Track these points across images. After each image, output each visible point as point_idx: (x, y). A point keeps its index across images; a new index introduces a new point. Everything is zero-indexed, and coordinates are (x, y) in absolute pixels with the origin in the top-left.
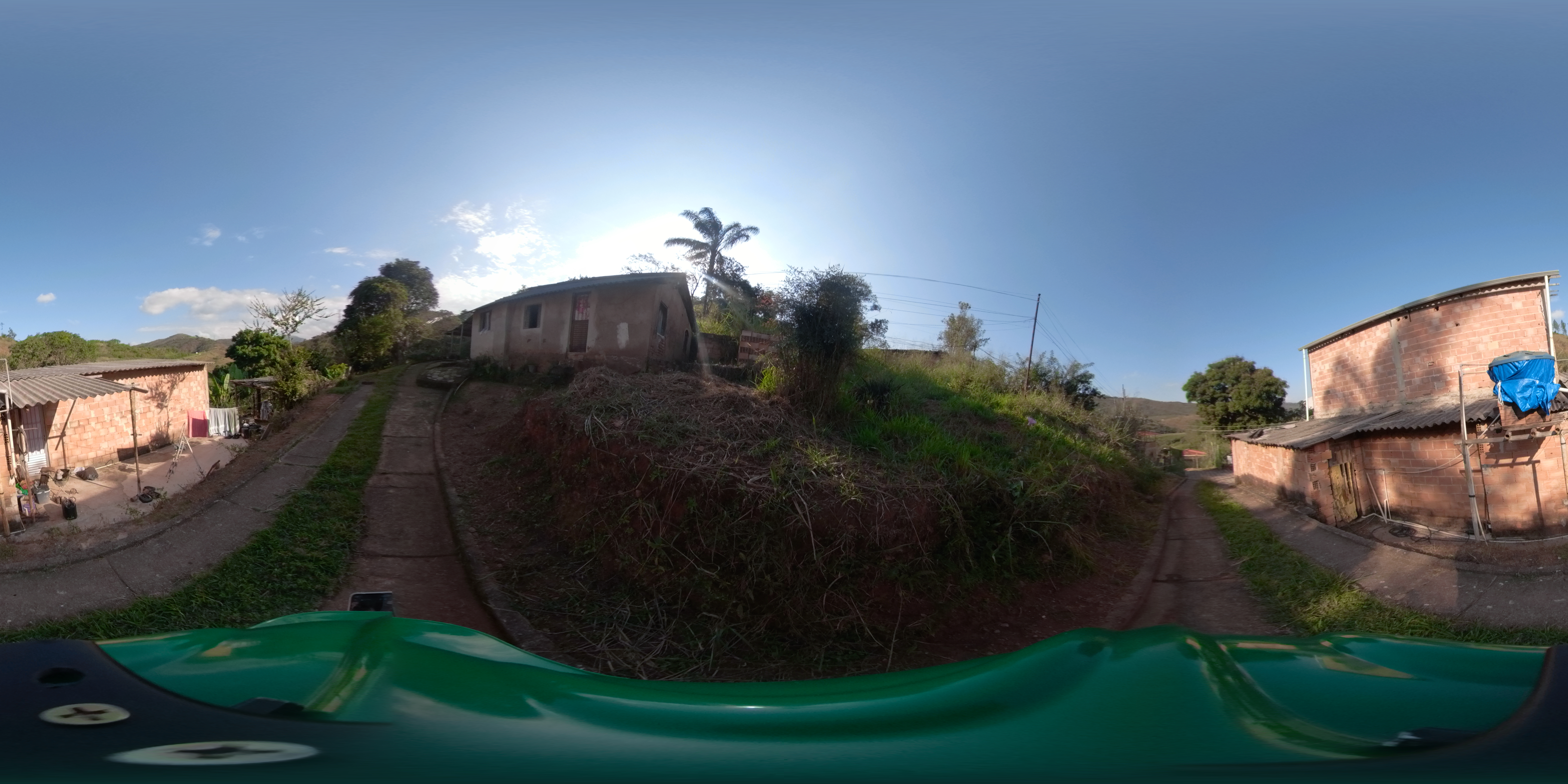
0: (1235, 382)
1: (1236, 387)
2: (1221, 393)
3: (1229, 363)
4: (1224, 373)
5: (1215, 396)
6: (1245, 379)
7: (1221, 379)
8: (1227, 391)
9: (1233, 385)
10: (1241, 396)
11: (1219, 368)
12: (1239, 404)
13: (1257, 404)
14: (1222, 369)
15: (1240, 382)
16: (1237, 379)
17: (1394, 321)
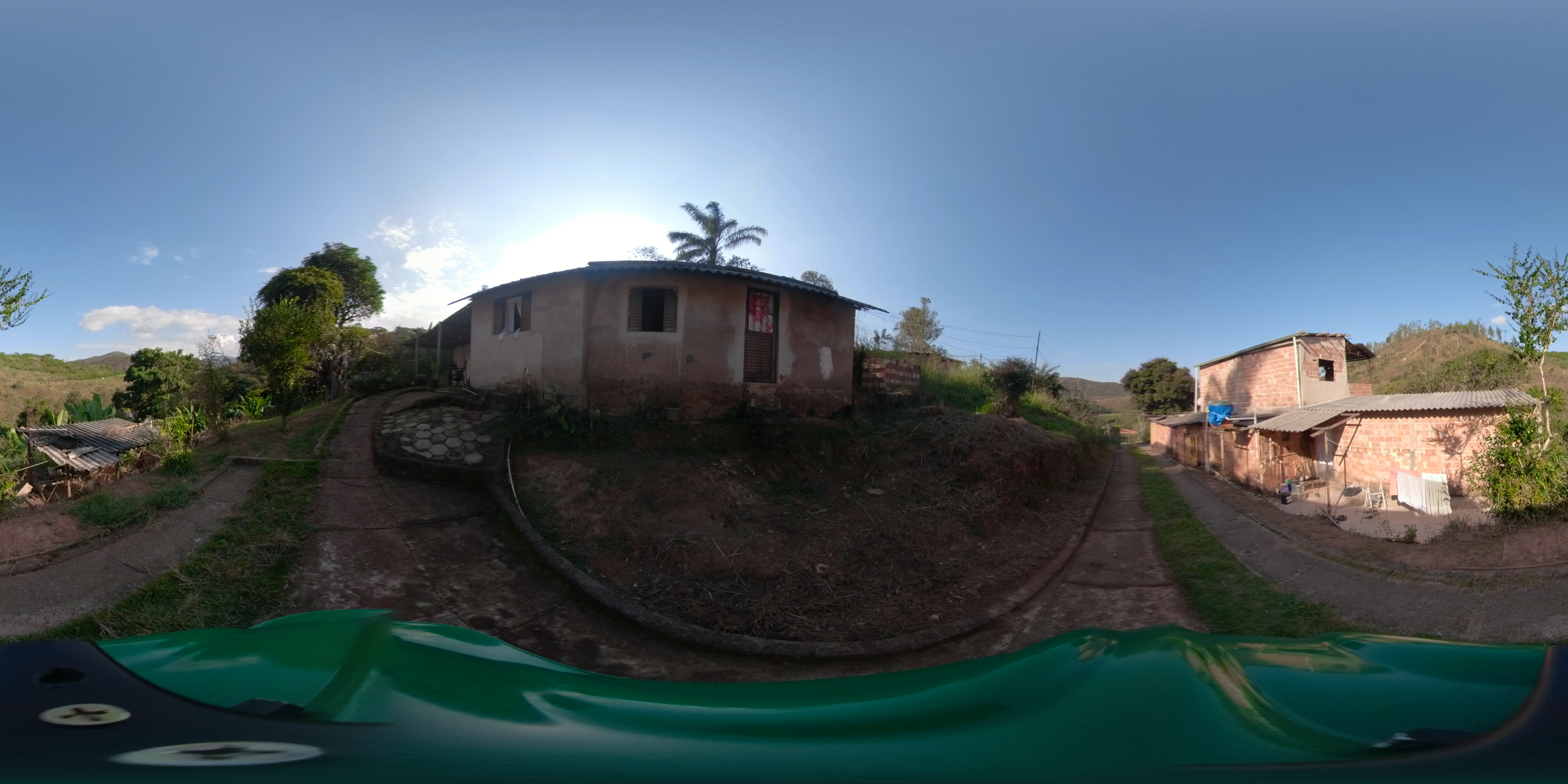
0: (1159, 379)
1: (1159, 383)
2: (1149, 386)
3: (1156, 364)
4: (1152, 372)
5: (1144, 389)
6: (1166, 377)
7: (1150, 376)
8: (1153, 385)
9: (1158, 381)
10: (1163, 390)
11: (1149, 367)
12: (1161, 396)
13: (1174, 397)
14: (1151, 369)
15: (1162, 379)
16: (1161, 377)
17: (1236, 359)
